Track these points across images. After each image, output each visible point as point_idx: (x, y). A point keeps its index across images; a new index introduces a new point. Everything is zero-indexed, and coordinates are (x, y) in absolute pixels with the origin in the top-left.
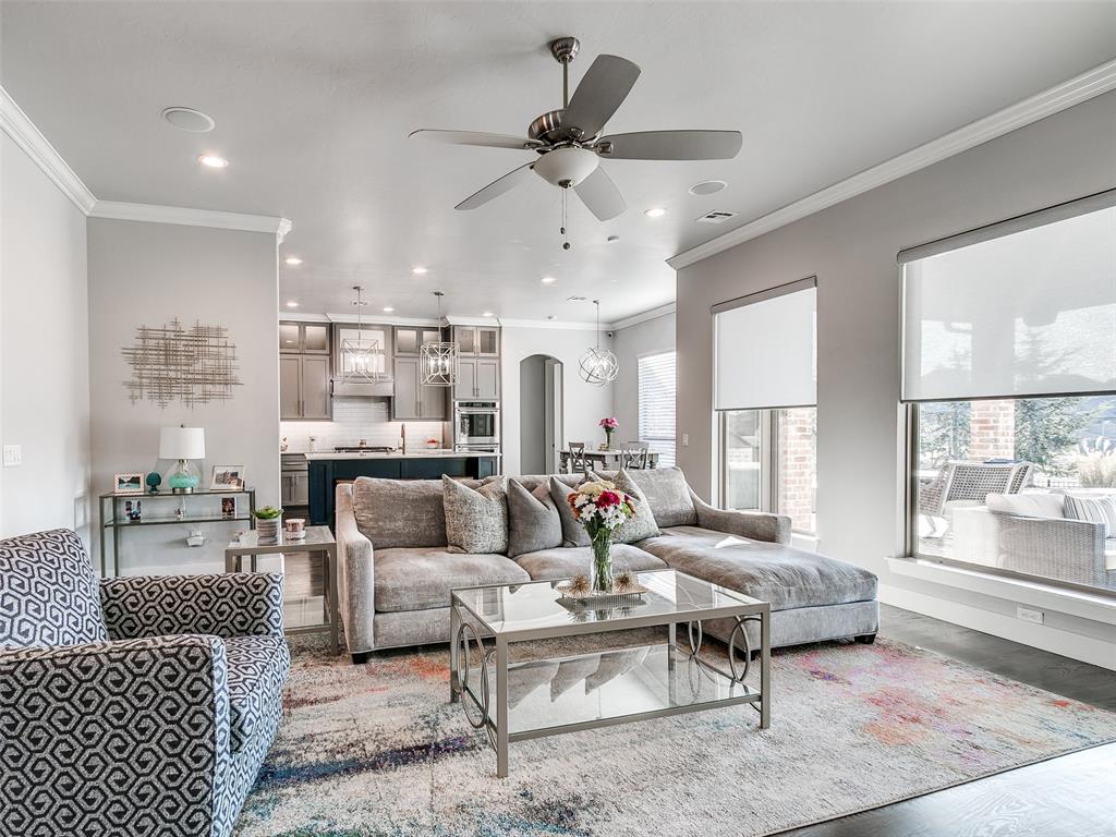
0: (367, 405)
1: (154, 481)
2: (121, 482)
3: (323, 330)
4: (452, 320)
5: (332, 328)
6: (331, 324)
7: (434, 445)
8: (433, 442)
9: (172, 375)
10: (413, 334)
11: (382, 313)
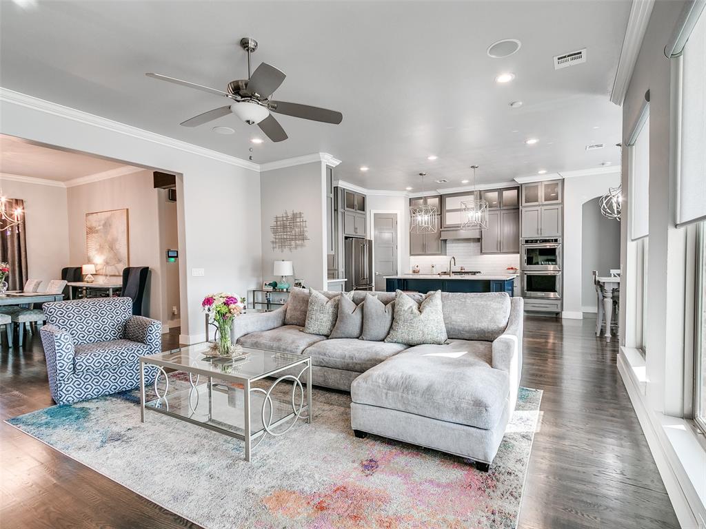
0: (469, 244)
1: (274, 285)
2: (266, 284)
3: (437, 200)
4: (520, 180)
5: (442, 198)
6: (441, 196)
7: (511, 271)
8: (512, 269)
9: (285, 237)
10: (496, 194)
11: (460, 185)
